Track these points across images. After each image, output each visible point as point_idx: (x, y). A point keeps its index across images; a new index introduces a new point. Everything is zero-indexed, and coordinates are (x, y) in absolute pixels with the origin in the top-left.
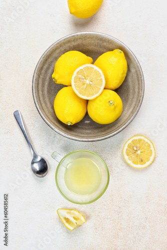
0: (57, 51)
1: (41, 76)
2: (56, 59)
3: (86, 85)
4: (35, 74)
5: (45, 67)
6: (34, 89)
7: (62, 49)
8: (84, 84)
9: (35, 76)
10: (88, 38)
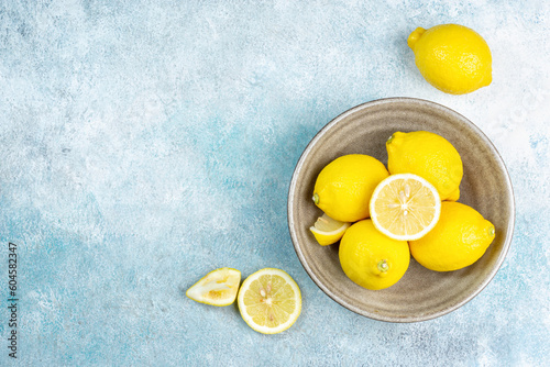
0: (449, 127)
1: (389, 113)
2: (435, 129)
3: (396, 205)
4: (388, 101)
5: (411, 114)
6: (359, 109)
7: (458, 134)
8: (397, 201)
9: (384, 102)
10: (496, 177)
